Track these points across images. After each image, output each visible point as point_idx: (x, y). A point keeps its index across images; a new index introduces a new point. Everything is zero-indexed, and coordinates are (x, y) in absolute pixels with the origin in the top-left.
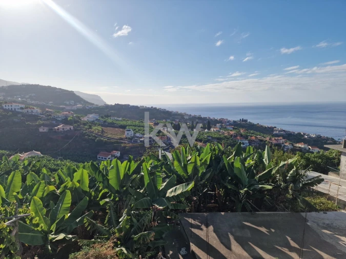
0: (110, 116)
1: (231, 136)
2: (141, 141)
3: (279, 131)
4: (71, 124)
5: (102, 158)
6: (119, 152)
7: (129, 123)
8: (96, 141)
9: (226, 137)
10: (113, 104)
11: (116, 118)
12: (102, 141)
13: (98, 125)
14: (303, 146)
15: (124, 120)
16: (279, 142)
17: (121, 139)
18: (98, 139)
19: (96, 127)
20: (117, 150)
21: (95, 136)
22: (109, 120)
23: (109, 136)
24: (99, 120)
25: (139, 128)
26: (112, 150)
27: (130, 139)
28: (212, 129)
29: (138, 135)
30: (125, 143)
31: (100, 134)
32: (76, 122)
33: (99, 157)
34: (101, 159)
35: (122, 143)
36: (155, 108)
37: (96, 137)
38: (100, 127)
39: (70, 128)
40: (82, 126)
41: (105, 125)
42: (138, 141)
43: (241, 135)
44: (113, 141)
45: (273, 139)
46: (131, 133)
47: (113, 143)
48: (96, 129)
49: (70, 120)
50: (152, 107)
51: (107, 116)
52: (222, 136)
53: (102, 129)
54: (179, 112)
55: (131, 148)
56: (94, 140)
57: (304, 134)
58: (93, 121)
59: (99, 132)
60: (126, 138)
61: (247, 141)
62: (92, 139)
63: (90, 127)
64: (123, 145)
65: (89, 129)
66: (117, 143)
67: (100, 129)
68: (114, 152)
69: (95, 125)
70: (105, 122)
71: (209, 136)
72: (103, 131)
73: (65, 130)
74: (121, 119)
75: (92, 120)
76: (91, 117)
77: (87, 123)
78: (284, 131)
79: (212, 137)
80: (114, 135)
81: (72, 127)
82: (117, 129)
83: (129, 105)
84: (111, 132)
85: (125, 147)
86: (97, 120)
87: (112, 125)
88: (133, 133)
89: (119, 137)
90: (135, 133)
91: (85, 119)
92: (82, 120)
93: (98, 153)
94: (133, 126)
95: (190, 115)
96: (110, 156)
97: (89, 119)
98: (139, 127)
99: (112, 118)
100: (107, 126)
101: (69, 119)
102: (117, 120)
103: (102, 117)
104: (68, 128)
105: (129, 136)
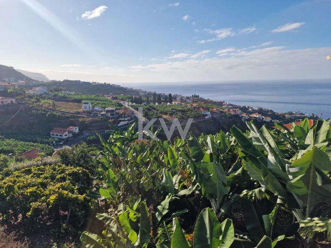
0: (61, 90)
1: (195, 108)
2: (102, 115)
3: (228, 105)
4: (12, 97)
5: (57, 135)
6: (78, 128)
7: (84, 97)
8: (47, 116)
9: (189, 109)
10: (62, 80)
11: (68, 92)
12: (55, 115)
13: (48, 99)
14: (258, 116)
15: (77, 94)
16: (237, 113)
17: (79, 113)
18: (49, 113)
19: (45, 101)
20: (74, 125)
21: (44, 111)
22: (61, 94)
23: (62, 110)
24: (48, 93)
25: (97, 102)
26: (69, 126)
27: (89, 113)
28: (173, 103)
29: (97, 108)
30: (84, 117)
31: (51, 107)
32: (18, 95)
33: (53, 135)
34: (55, 136)
35: (80, 117)
36: (109, 85)
37: (47, 112)
38: (50, 100)
39: (12, 102)
40: (26, 99)
41: (55, 98)
42: (99, 115)
43: (203, 108)
44: (68, 116)
45: (232, 110)
46: (89, 107)
47: (68, 118)
48: (46, 103)
49: (11, 92)
50: (105, 83)
51: (57, 90)
52: (185, 108)
53: (53, 103)
54: (134, 89)
55: (92, 122)
56: (44, 115)
57: (249, 107)
58: (41, 95)
59: (50, 106)
60: (84, 112)
61: (209, 113)
62: (41, 114)
63: (38, 101)
64: (80, 120)
65: (36, 102)
66: (74, 117)
67: (51, 103)
68: (71, 127)
69: (44, 98)
70: (55, 95)
71: (173, 109)
72: (54, 105)
73: (5, 103)
74: (73, 93)
75: (39, 93)
76: (38, 90)
77: (34, 96)
78: (232, 105)
79: (176, 109)
80: (69, 109)
81: (14, 100)
82: (71, 103)
83: (79, 81)
84: (64, 106)
85: (84, 122)
86: (45, 93)
87: (64, 99)
88: (91, 106)
89: (75, 111)
90: (93, 107)
91: (31, 92)
92: (27, 92)
93: (50, 129)
94: (90, 99)
95: (145, 92)
96: (67, 133)
97: (36, 93)
98: (96, 100)
99: (63, 92)
100: (58, 100)
101: (9, 91)
102: (69, 94)
103: (51, 91)
104: (8, 101)
105: (88, 110)
